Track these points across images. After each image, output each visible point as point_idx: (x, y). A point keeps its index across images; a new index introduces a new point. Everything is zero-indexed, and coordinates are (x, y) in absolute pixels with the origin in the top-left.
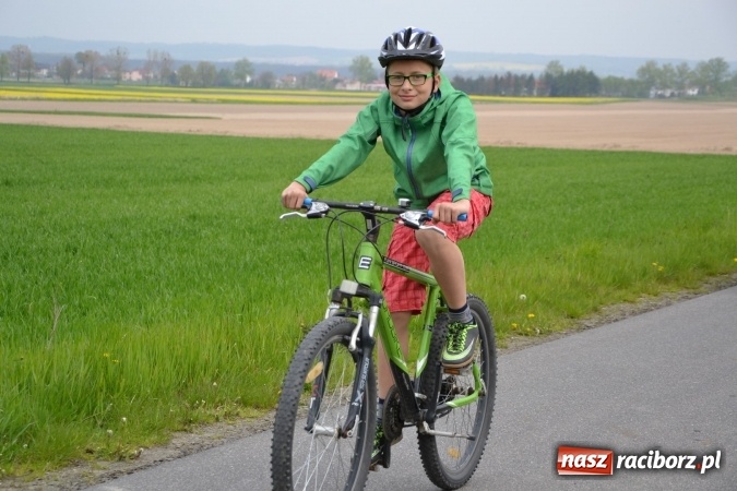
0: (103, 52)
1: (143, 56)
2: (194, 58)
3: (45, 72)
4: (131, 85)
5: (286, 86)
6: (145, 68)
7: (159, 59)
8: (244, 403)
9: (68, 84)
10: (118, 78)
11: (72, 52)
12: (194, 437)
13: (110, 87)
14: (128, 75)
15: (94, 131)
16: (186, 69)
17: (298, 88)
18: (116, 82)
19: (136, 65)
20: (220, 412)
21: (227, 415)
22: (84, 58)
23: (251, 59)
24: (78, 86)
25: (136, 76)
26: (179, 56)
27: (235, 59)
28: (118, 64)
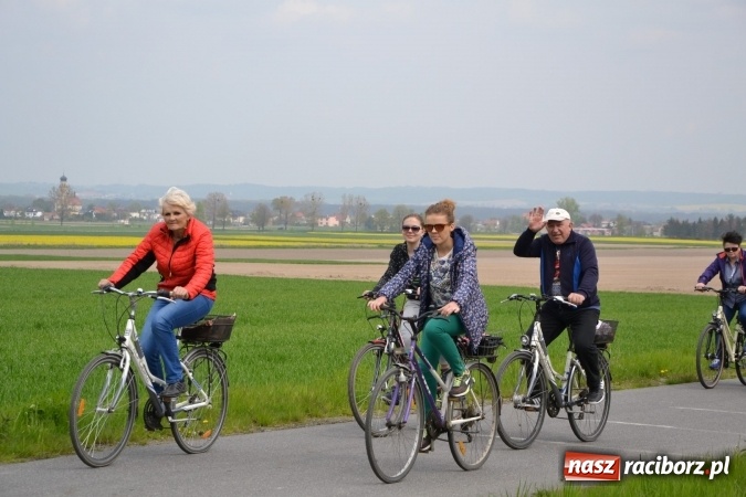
0: (298, 198)
1: (339, 201)
2: (390, 202)
3: (241, 219)
4: (327, 232)
5: (488, 231)
6: (341, 212)
7: (354, 203)
9: (263, 231)
10: (313, 225)
11: (268, 198)
13: (304, 233)
14: (324, 221)
16: (382, 213)
17: (500, 233)
18: (312, 228)
19: (332, 210)
22: (281, 204)
24: (270, 232)
25: (333, 222)
26: (372, 200)
28: (314, 209)
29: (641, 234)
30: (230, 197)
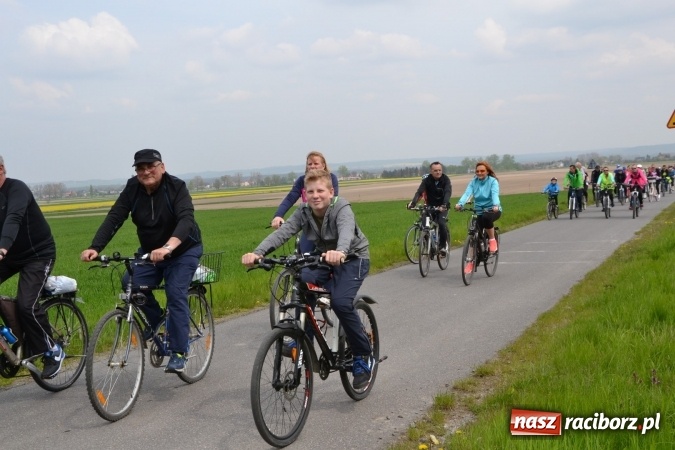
0: (232, 175)
1: (249, 175)
2: (271, 173)
3: (208, 186)
4: (245, 188)
6: (250, 180)
8: (242, 307)
9: (218, 190)
10: (239, 186)
11: (219, 176)
12: (222, 319)
13: (236, 189)
14: (243, 184)
15: (226, 210)
16: (267, 179)
18: (238, 188)
19: (246, 179)
20: (232, 311)
21: (236, 311)
22: (225, 178)
23: (295, 172)
24: (222, 190)
25: (247, 184)
26: (264, 173)
27: (289, 172)
28: (239, 179)
29: (373, 178)
30: (204, 177)
